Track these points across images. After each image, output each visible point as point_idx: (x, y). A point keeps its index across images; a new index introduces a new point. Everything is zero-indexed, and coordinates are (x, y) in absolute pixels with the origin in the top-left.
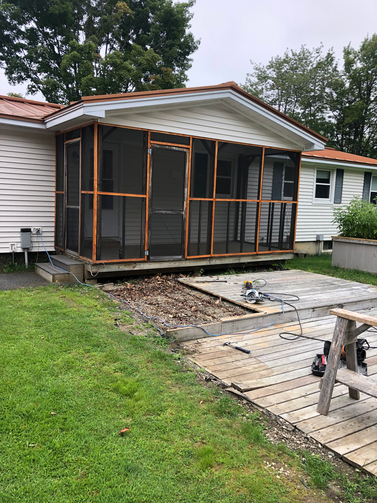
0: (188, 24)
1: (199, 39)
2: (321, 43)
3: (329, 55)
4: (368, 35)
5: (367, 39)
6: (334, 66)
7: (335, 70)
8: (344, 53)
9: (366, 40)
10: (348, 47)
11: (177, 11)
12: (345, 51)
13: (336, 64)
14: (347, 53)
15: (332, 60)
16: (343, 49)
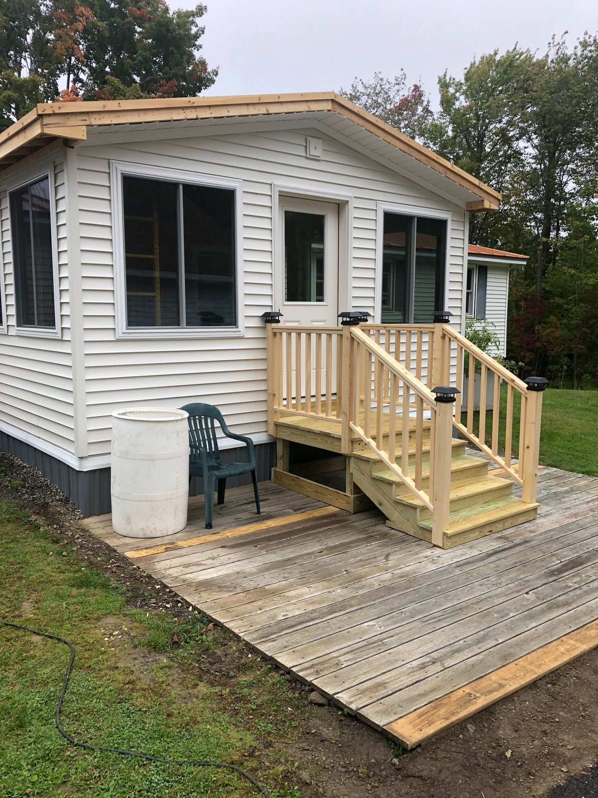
0: (197, 43)
1: (215, 69)
2: (402, 70)
3: (416, 87)
4: (474, 57)
5: (475, 63)
6: (425, 103)
7: (427, 110)
8: (439, 85)
9: (472, 65)
10: (445, 76)
11: (178, 24)
12: (440, 81)
13: (429, 102)
14: (444, 85)
15: (421, 95)
16: (437, 80)
